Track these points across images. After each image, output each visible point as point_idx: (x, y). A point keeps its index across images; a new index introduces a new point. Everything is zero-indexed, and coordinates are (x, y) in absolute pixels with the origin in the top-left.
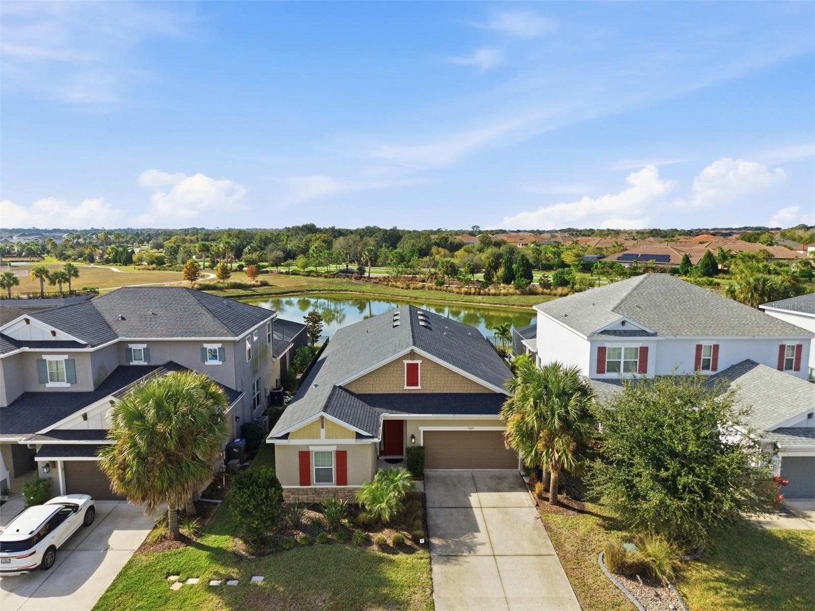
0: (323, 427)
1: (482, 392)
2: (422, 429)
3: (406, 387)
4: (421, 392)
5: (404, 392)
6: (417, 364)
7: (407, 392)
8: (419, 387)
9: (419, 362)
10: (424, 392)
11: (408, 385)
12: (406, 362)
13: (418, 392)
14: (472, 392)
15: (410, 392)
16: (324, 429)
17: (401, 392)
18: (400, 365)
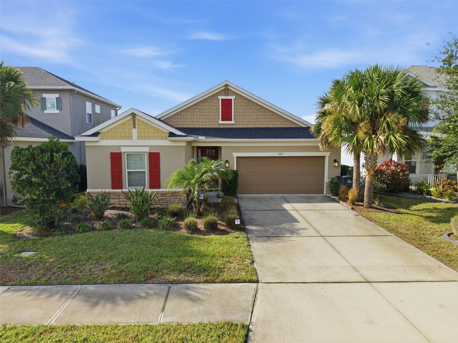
0: (134, 127)
1: (290, 126)
2: (236, 155)
3: (221, 122)
4: (234, 127)
5: (219, 127)
6: (231, 100)
7: (222, 127)
8: (233, 122)
9: (233, 98)
10: (237, 126)
11: (222, 120)
12: (220, 98)
13: (231, 126)
14: (280, 126)
15: (224, 127)
16: (136, 129)
17: (216, 127)
18: (215, 101)
